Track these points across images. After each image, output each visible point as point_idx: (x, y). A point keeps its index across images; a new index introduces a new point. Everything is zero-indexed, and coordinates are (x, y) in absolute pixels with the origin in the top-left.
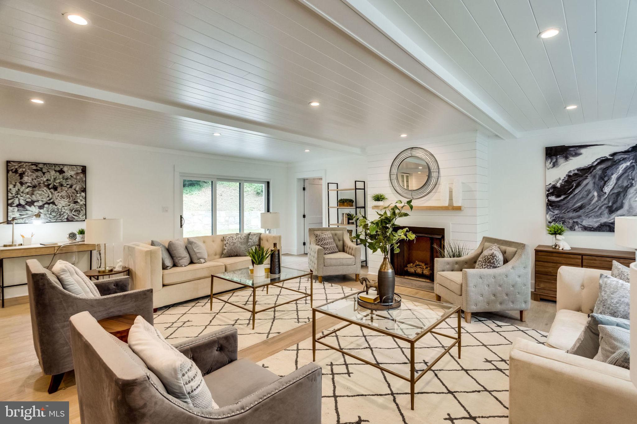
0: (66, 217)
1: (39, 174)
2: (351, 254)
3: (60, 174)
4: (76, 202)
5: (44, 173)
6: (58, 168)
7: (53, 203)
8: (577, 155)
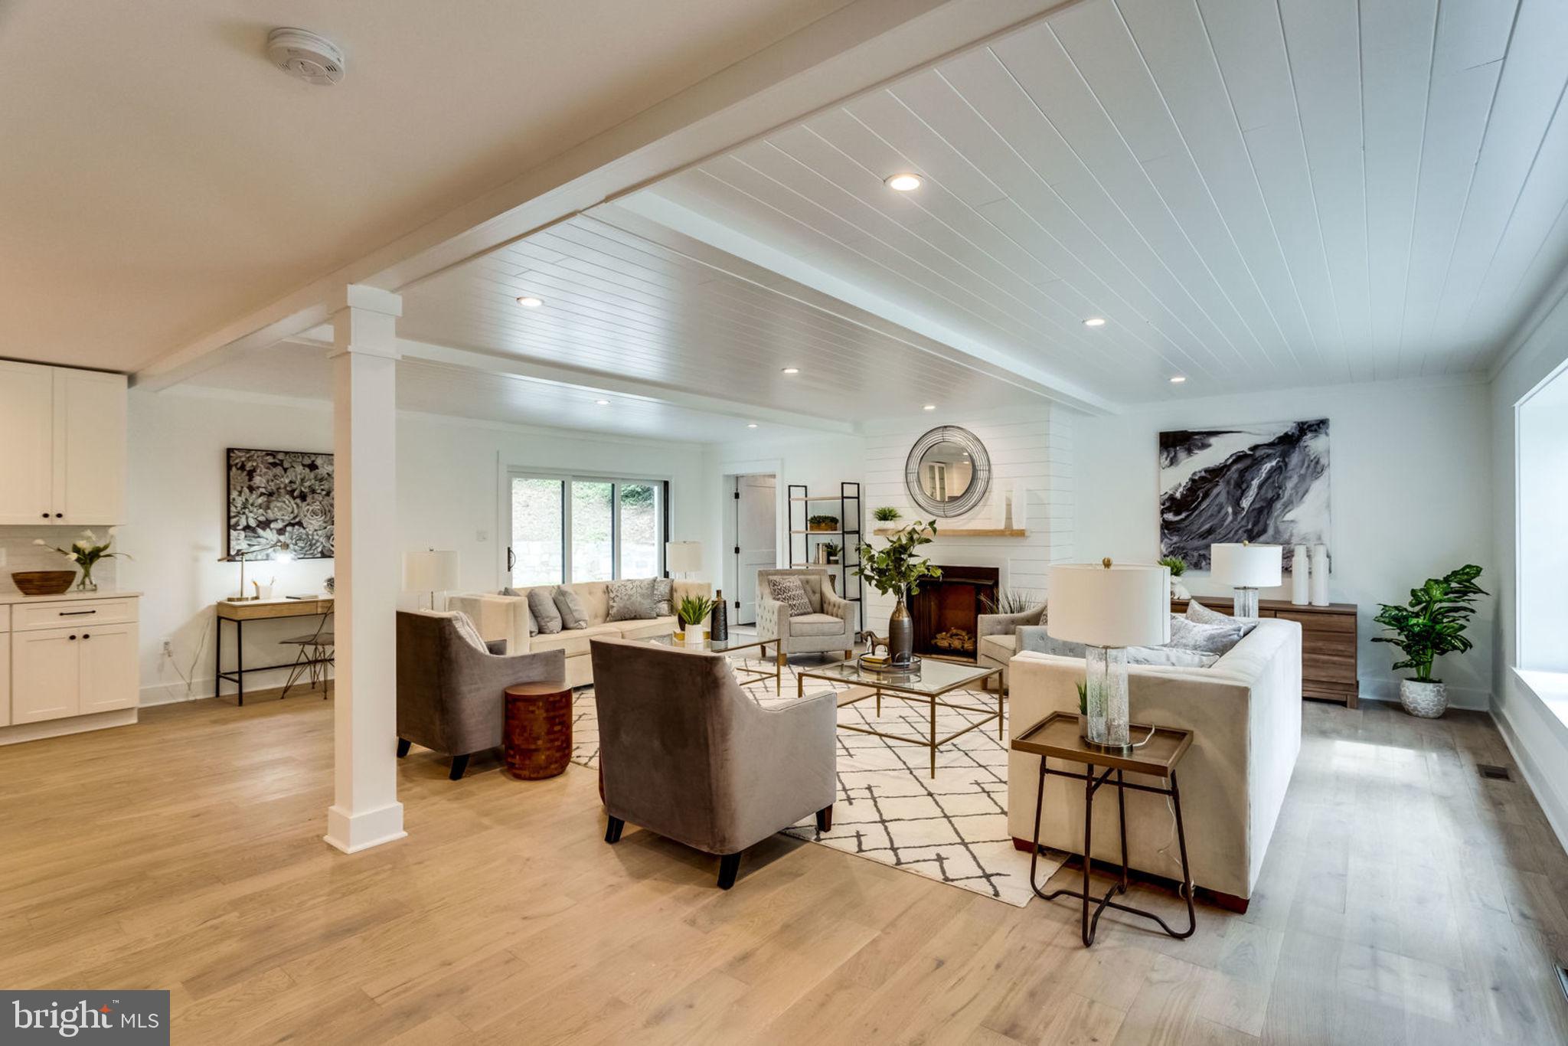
0: (320, 549)
1: (278, 470)
2: (837, 616)
3: (311, 470)
5: (285, 470)
6: (307, 461)
7: (300, 524)
8: (1205, 446)
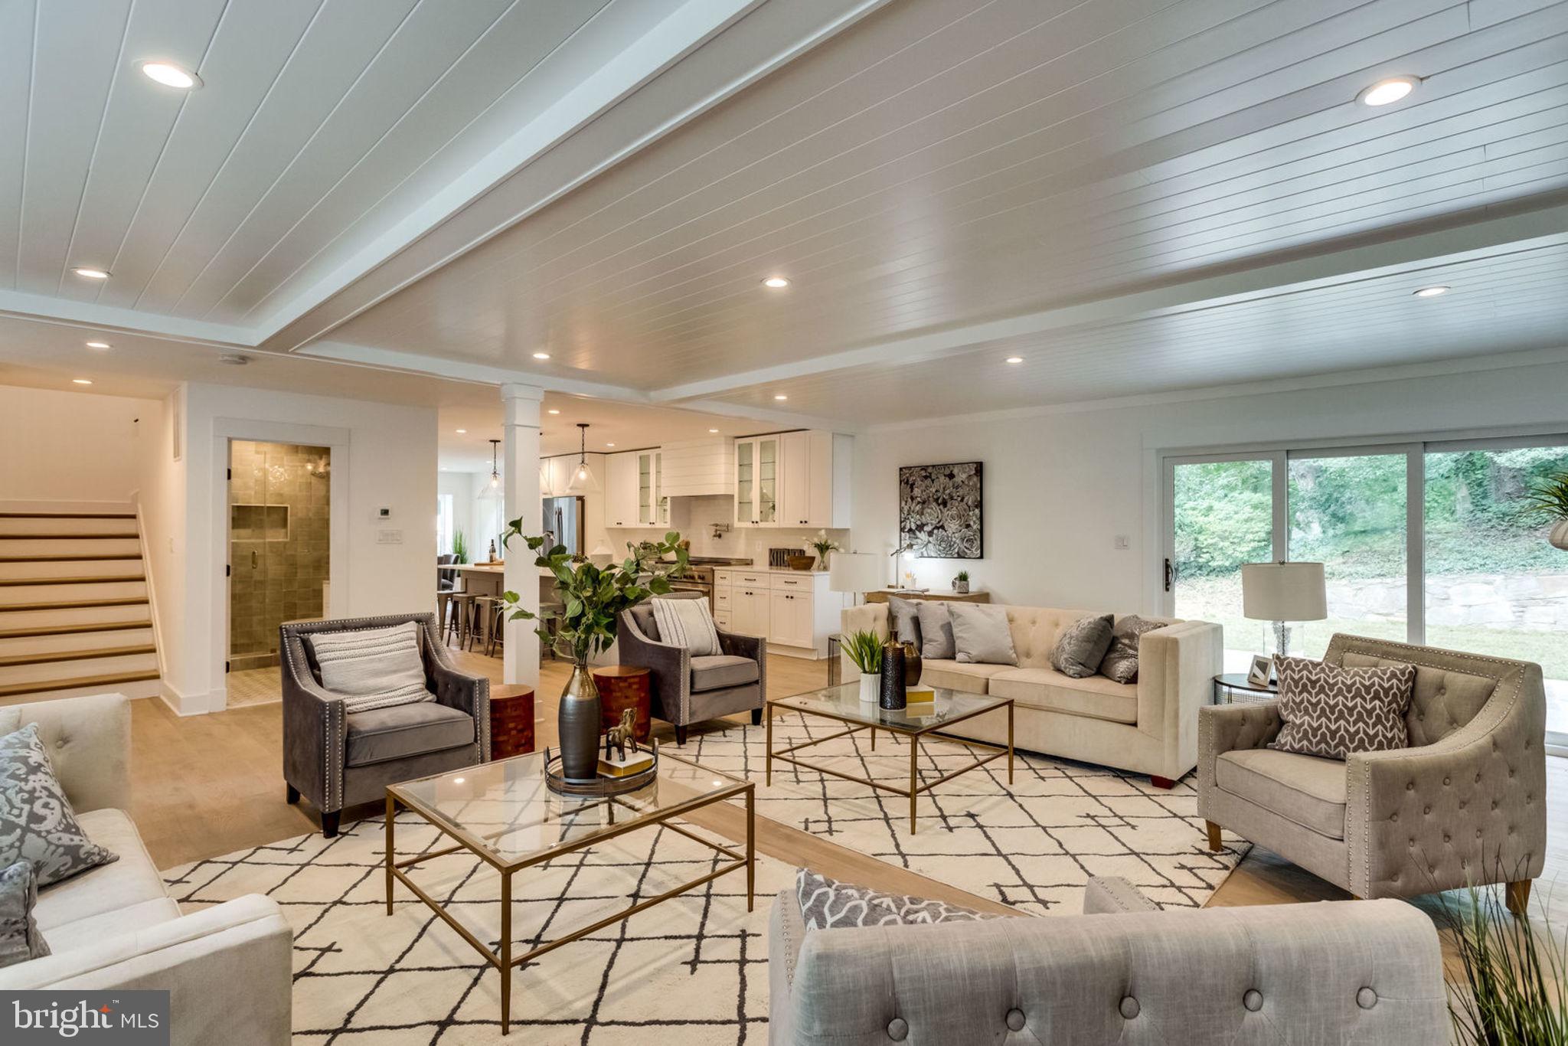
0: (956, 550)
1: (928, 482)
3: (950, 479)
4: (968, 526)
5: (933, 481)
6: (947, 472)
7: (942, 527)
